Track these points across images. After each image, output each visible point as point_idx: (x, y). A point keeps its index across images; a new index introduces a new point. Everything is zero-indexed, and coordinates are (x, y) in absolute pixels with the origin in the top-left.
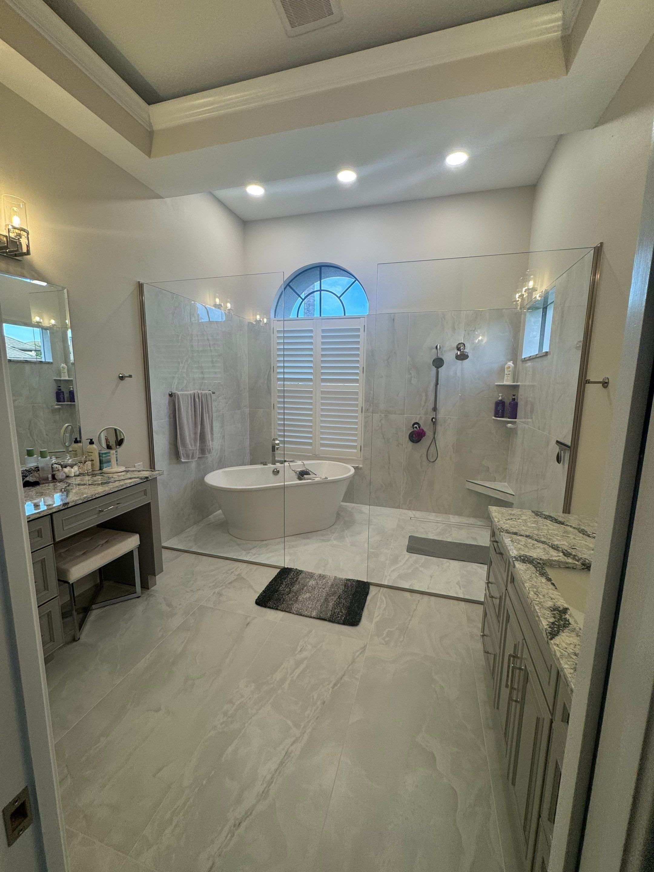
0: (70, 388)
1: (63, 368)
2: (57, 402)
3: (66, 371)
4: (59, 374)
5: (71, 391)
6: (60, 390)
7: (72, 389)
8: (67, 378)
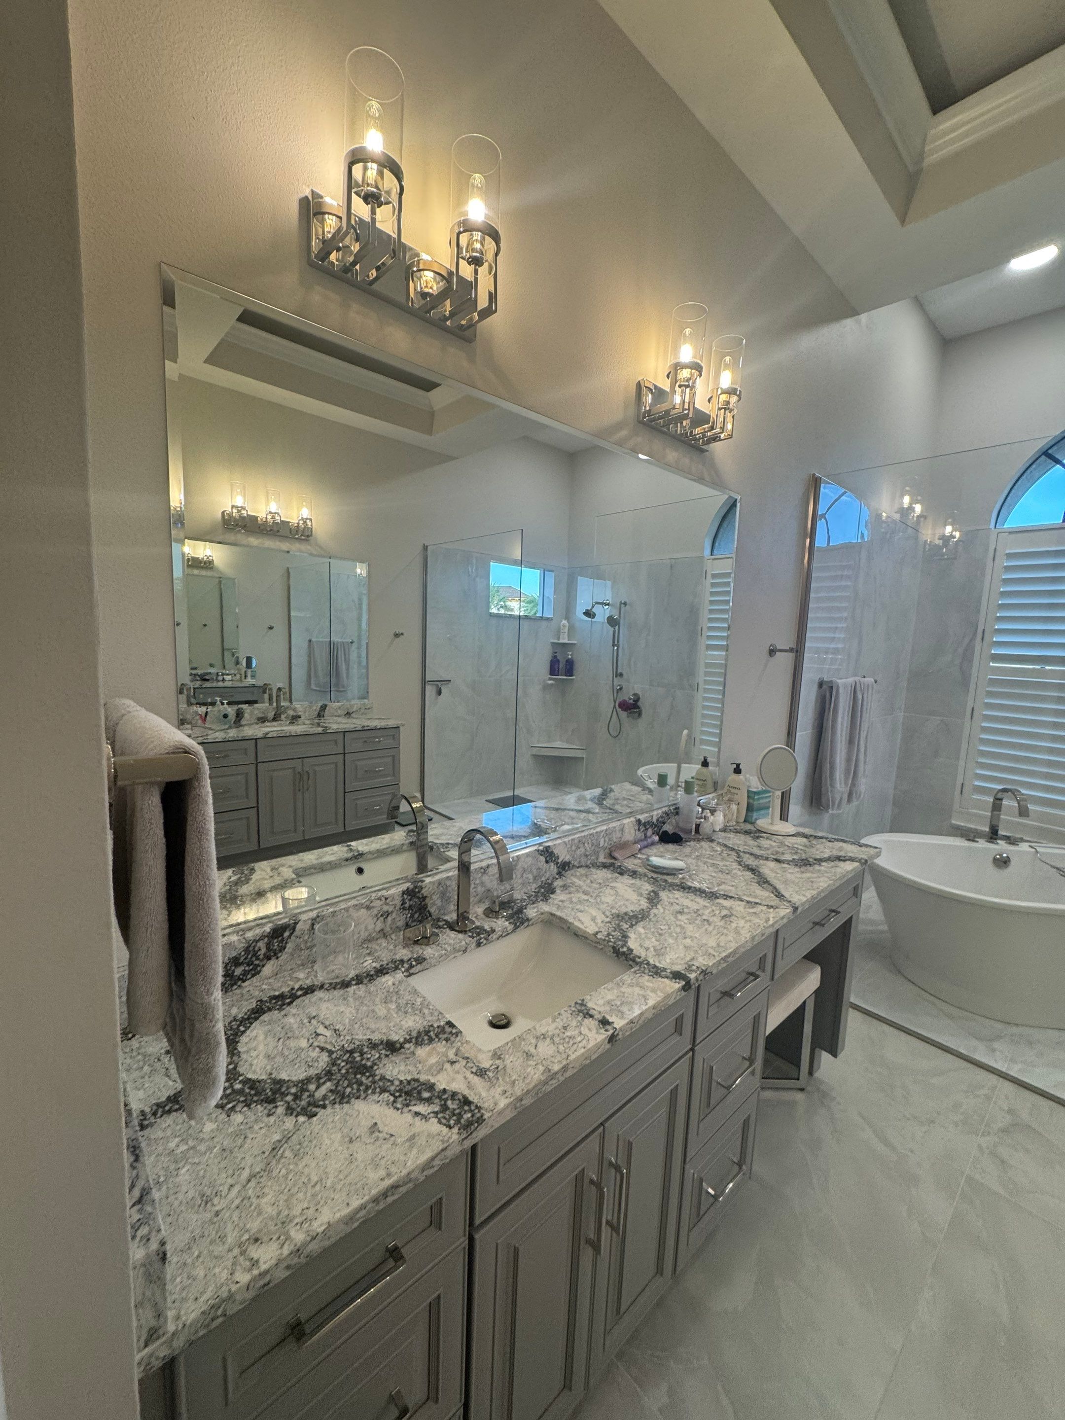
0: (568, 655)
1: (564, 626)
2: (551, 675)
3: (566, 630)
4: (558, 636)
5: (569, 659)
6: (555, 657)
7: (570, 657)
8: (566, 641)
